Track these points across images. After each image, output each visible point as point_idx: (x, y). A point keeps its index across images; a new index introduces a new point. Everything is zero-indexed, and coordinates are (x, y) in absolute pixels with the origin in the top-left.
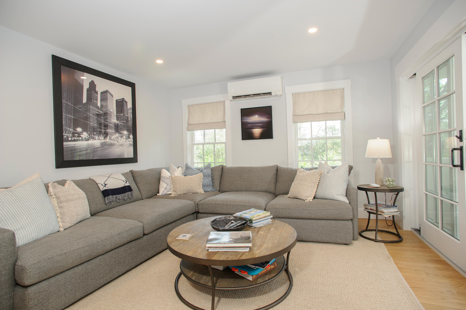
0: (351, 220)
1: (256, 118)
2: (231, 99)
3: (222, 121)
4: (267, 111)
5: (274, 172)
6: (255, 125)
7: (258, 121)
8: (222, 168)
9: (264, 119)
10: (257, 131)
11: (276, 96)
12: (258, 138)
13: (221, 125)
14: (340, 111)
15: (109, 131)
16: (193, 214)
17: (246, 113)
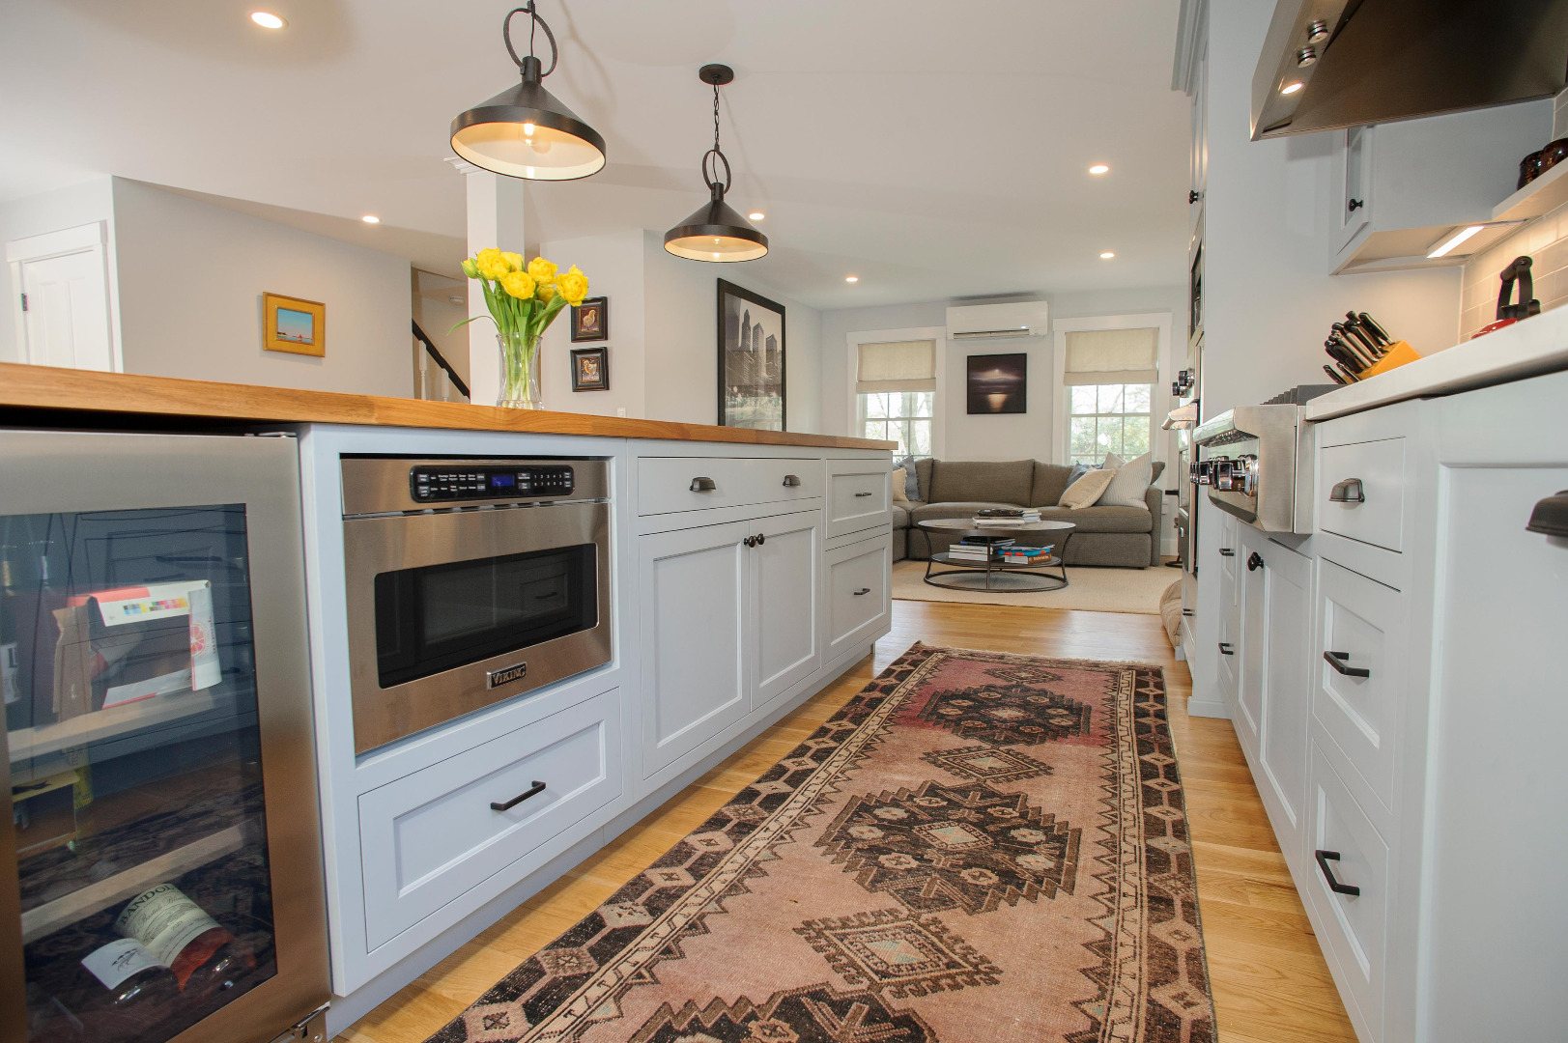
0: (1150, 533)
1: (995, 375)
2: (951, 336)
3: (929, 377)
4: (1016, 363)
5: (1029, 472)
6: (994, 387)
7: (1002, 380)
8: (933, 464)
9: (1010, 377)
10: (997, 399)
11: (1036, 335)
12: (998, 411)
13: (929, 384)
14: (1150, 367)
15: (759, 391)
16: (902, 528)
17: (976, 364)
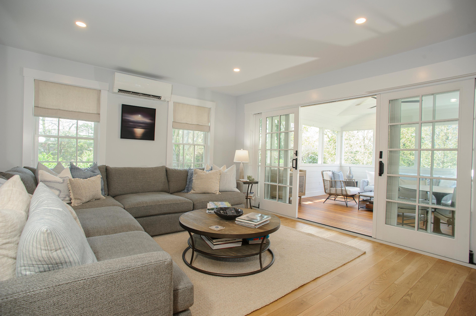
1: (138, 118)
3: (96, 113)
4: (151, 113)
5: (165, 173)
6: (137, 124)
7: (141, 121)
8: (107, 169)
9: (147, 120)
10: (139, 131)
11: (165, 101)
12: (139, 138)
13: (95, 117)
17: (127, 110)
